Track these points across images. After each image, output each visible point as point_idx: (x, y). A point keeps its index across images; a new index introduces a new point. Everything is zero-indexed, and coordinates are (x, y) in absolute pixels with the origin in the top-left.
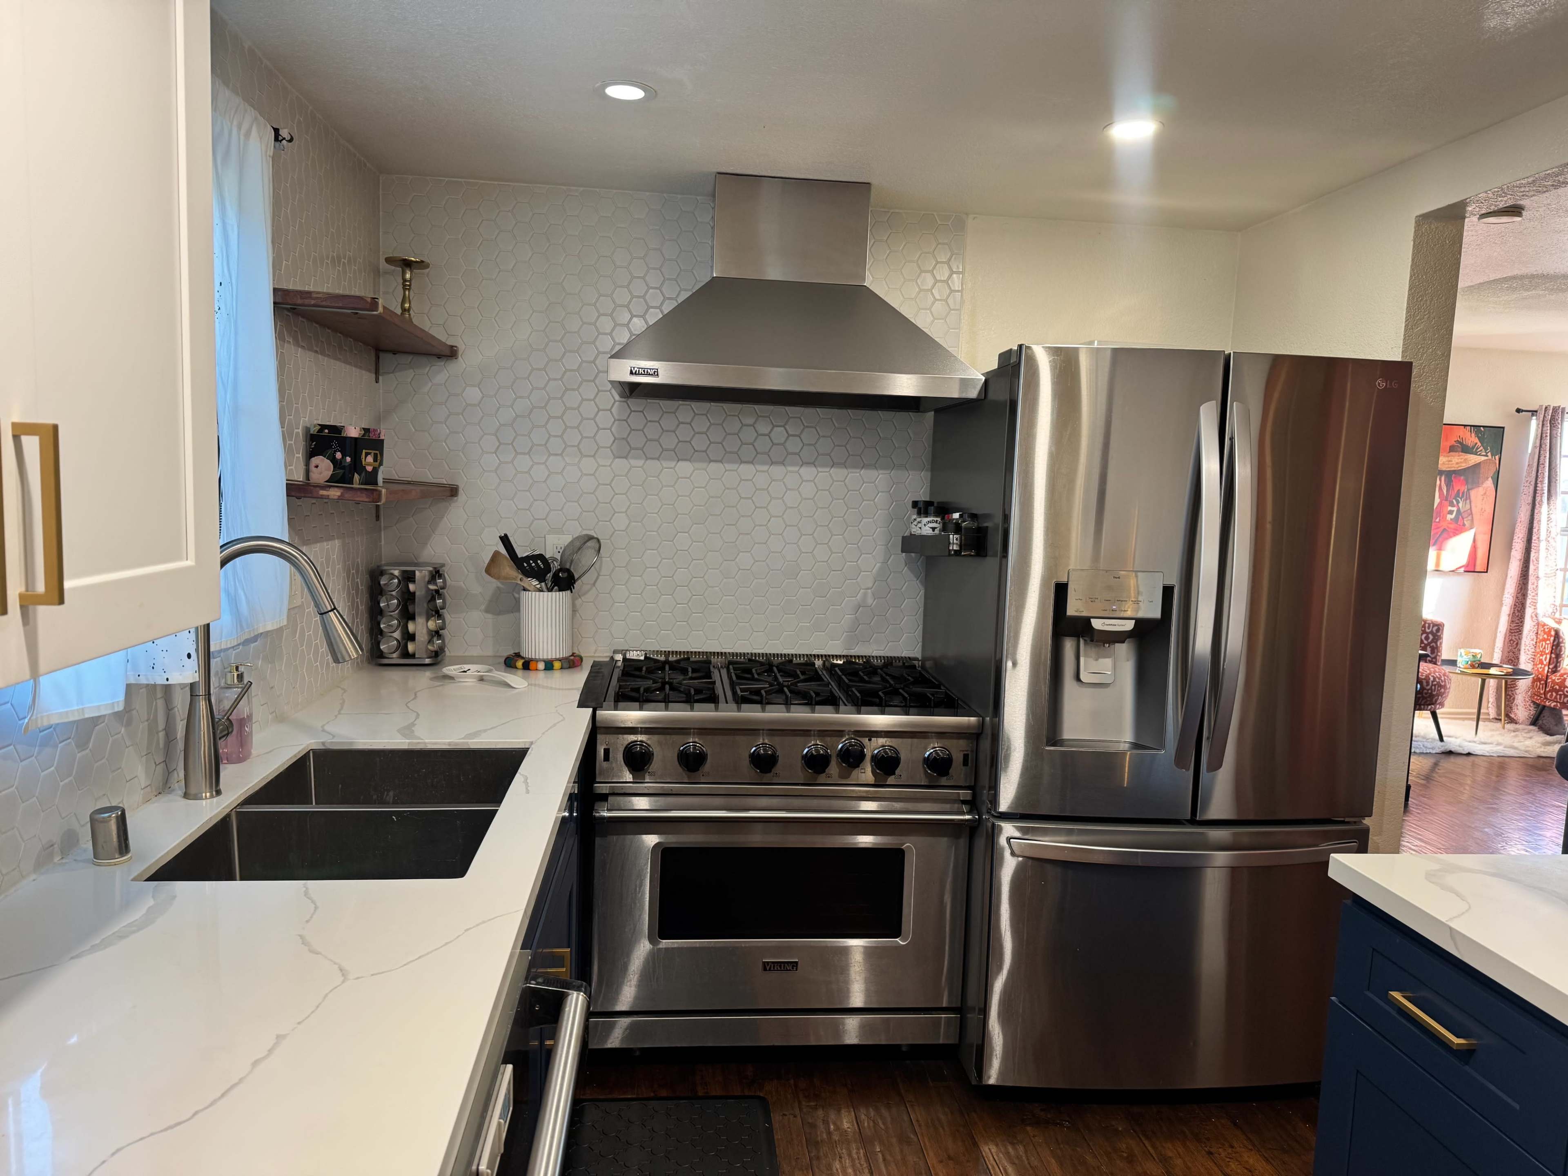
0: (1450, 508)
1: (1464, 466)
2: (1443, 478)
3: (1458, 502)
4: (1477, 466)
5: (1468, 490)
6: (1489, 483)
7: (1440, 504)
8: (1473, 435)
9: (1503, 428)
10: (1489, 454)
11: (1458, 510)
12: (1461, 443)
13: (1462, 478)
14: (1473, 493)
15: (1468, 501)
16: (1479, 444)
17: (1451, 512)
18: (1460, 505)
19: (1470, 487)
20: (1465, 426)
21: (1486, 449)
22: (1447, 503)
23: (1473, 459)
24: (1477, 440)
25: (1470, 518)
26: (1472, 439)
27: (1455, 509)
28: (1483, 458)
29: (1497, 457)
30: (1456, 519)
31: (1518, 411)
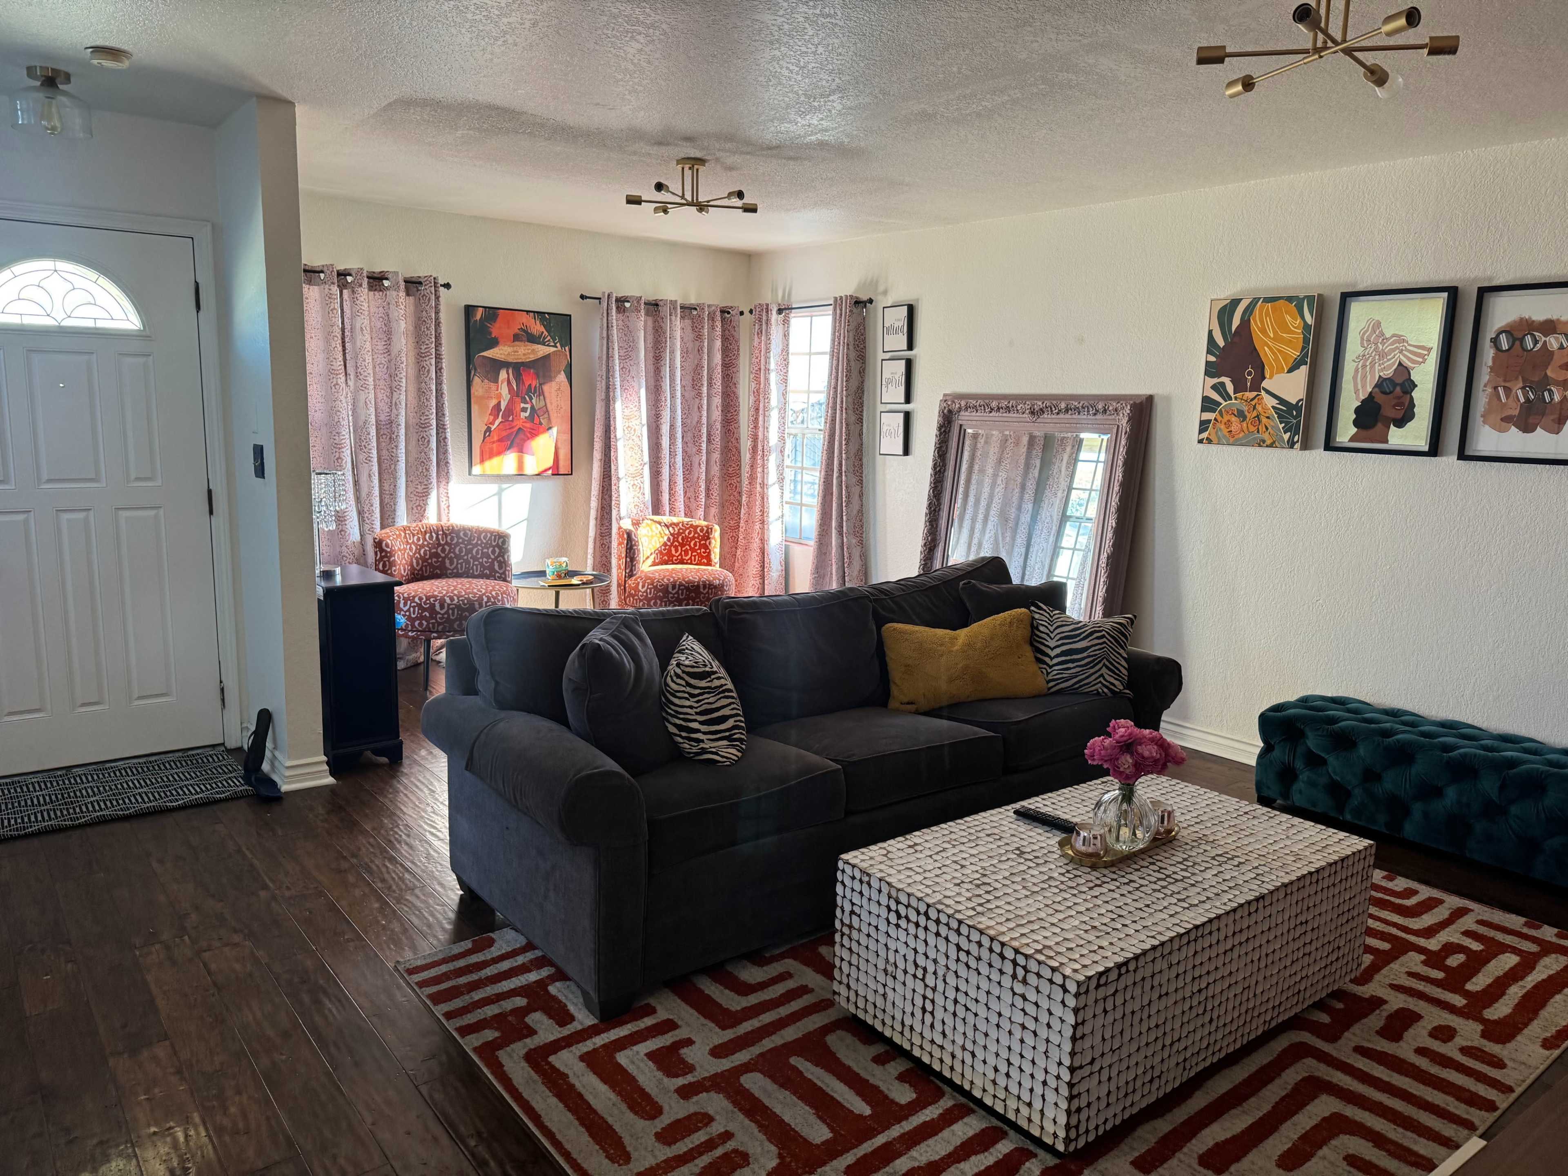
0: (522, 405)
1: (532, 357)
2: (510, 371)
3: (531, 399)
4: (547, 357)
5: (541, 384)
6: (562, 377)
7: (511, 401)
8: (538, 322)
9: (570, 316)
10: (558, 345)
11: (532, 407)
12: (526, 332)
13: (532, 371)
14: (546, 388)
15: (542, 397)
16: (545, 333)
17: (524, 410)
18: (534, 401)
19: (542, 381)
20: (528, 312)
21: (554, 340)
22: (518, 399)
23: (542, 350)
24: (542, 329)
25: (546, 416)
26: (537, 328)
27: (528, 406)
28: (553, 349)
29: (567, 348)
30: (531, 418)
31: (582, 297)
